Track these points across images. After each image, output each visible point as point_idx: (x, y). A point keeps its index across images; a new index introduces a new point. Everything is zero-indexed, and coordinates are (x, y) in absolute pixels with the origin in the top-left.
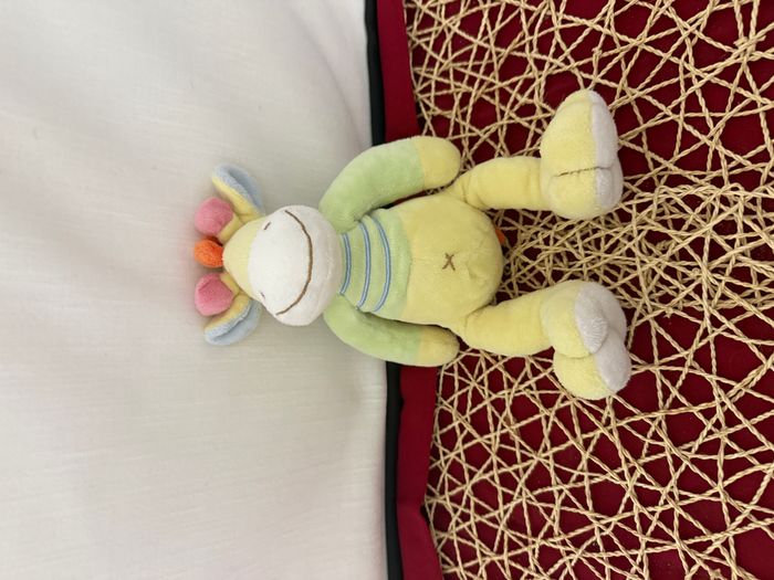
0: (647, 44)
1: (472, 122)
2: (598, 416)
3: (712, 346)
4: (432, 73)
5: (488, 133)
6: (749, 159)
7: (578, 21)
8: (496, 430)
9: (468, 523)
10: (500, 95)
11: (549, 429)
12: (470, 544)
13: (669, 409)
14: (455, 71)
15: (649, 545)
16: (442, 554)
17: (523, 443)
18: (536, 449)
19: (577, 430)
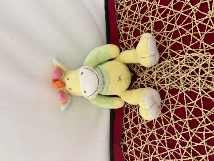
0: (183, 13)
1: (133, 35)
2: (169, 120)
3: (202, 100)
4: (123, 22)
5: (138, 39)
6: (212, 46)
7: (163, 7)
8: (140, 123)
9: (132, 150)
10: (141, 28)
11: (155, 123)
12: (133, 156)
13: (189, 118)
14: (129, 21)
15: (183, 158)
16: (125, 158)
17: (148, 127)
18: (151, 129)
19: (163, 124)
